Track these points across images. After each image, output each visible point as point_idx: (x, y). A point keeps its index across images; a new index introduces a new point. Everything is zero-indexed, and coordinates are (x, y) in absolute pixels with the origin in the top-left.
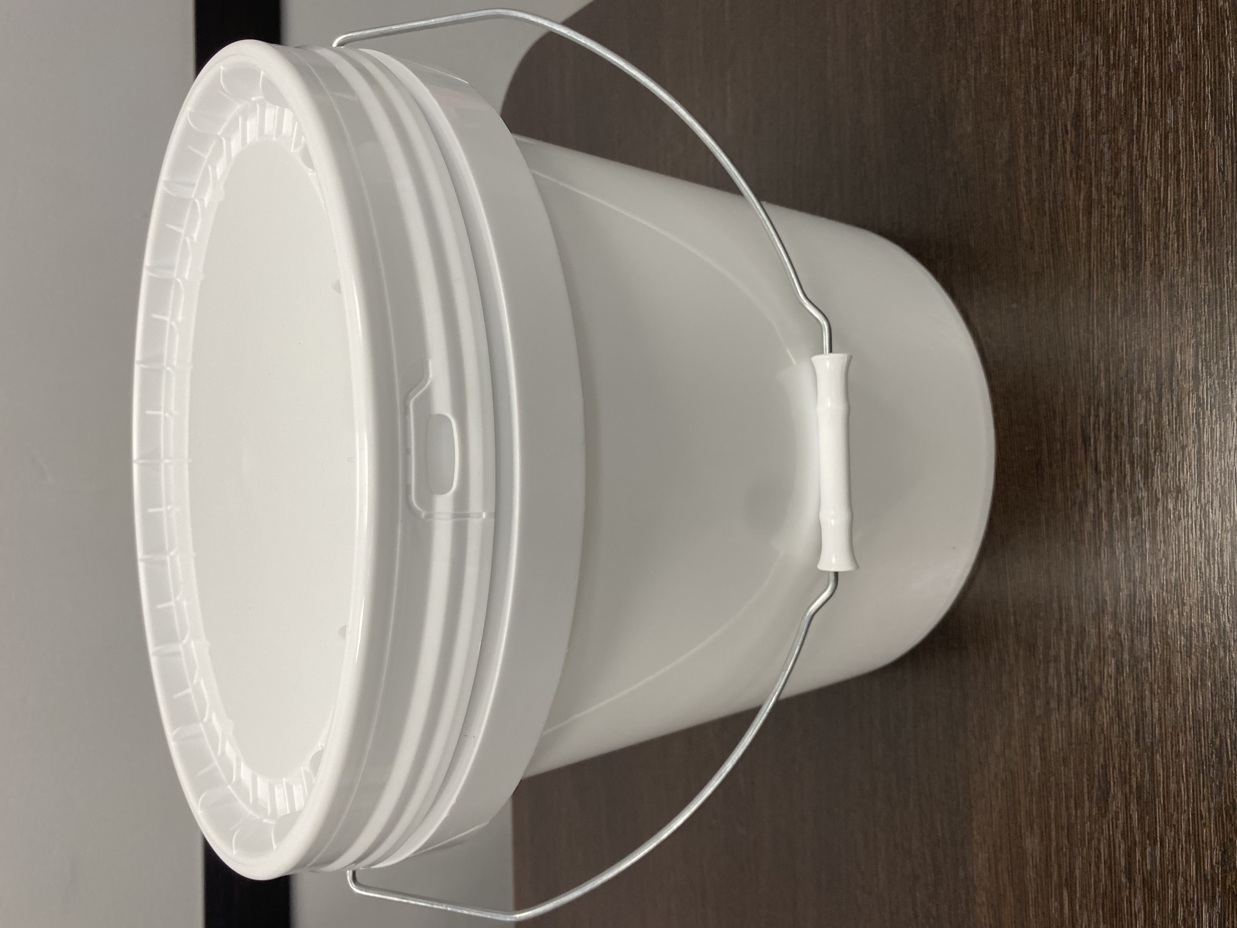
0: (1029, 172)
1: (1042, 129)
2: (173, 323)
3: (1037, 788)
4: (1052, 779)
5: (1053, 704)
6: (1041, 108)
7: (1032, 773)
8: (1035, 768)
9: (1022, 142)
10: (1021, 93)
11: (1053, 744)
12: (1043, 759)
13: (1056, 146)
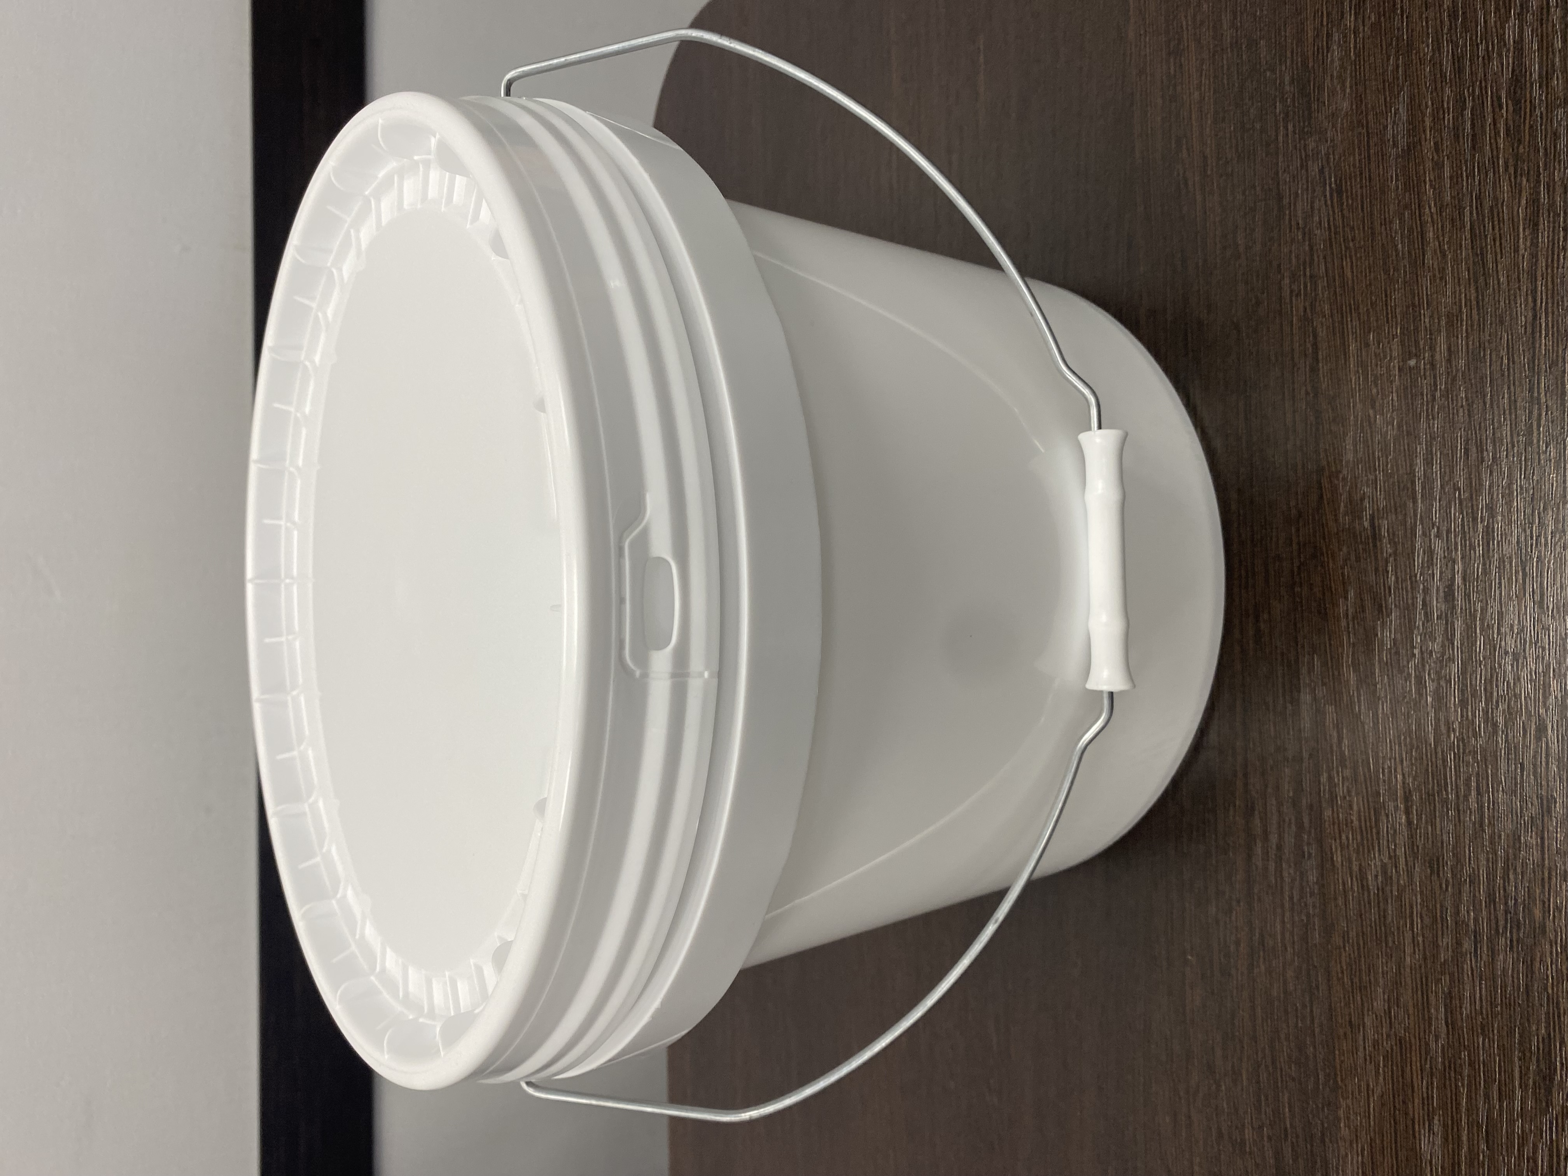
0: (1438, 166)
1: (1460, 103)
2: (298, 415)
3: (1440, 1066)
4: (1464, 1054)
5: (1467, 945)
6: (1459, 70)
7: (1433, 1045)
8: (1437, 1037)
9: (1428, 122)
10: (1427, 50)
11: (1467, 1004)
12: (1451, 1025)
13: (1483, 127)
